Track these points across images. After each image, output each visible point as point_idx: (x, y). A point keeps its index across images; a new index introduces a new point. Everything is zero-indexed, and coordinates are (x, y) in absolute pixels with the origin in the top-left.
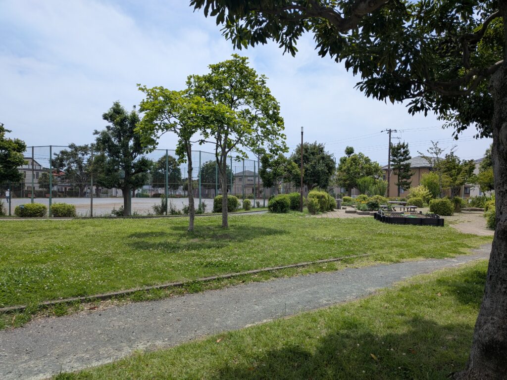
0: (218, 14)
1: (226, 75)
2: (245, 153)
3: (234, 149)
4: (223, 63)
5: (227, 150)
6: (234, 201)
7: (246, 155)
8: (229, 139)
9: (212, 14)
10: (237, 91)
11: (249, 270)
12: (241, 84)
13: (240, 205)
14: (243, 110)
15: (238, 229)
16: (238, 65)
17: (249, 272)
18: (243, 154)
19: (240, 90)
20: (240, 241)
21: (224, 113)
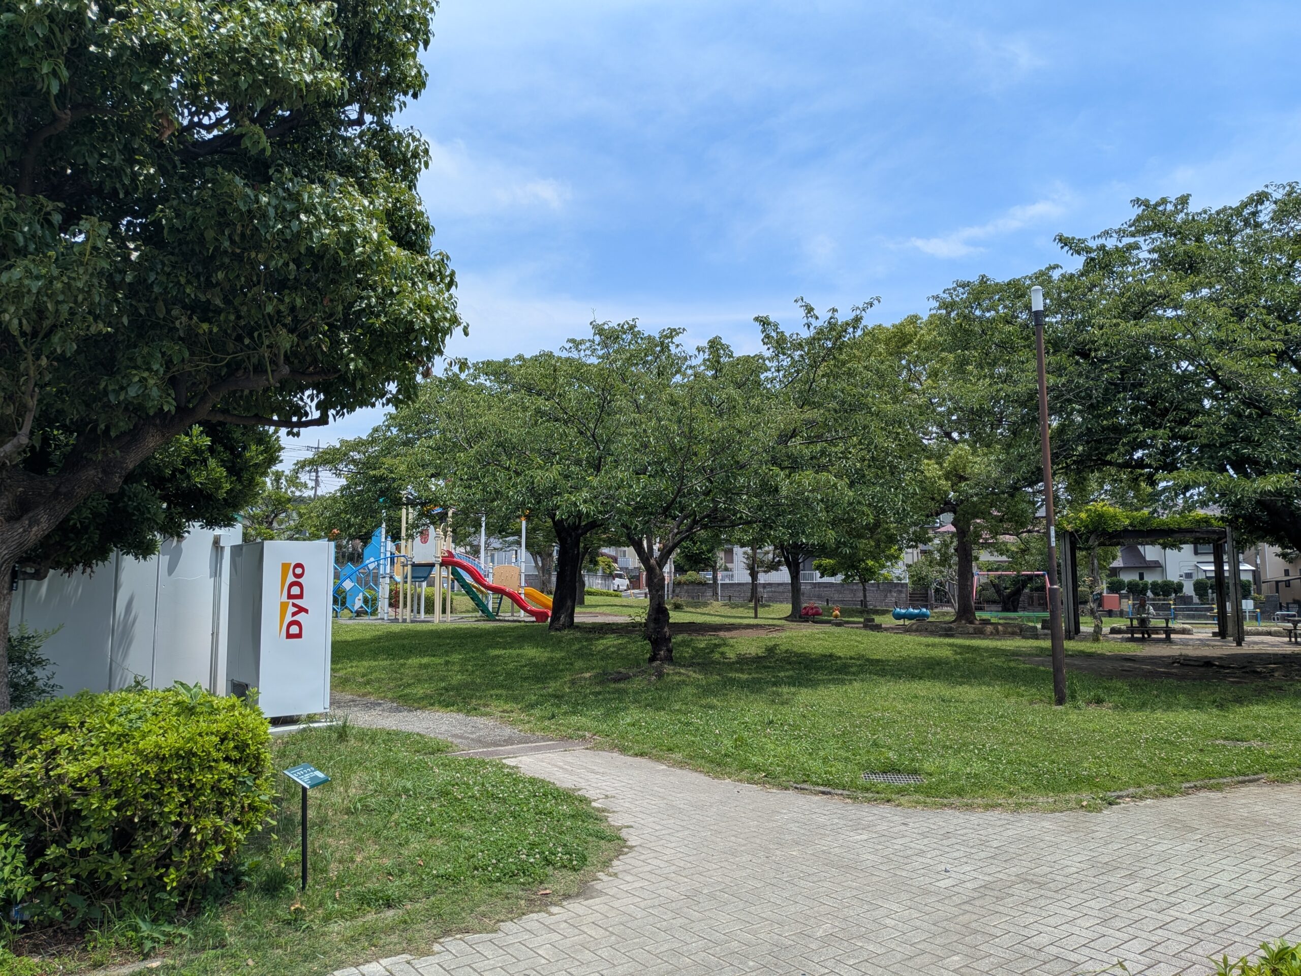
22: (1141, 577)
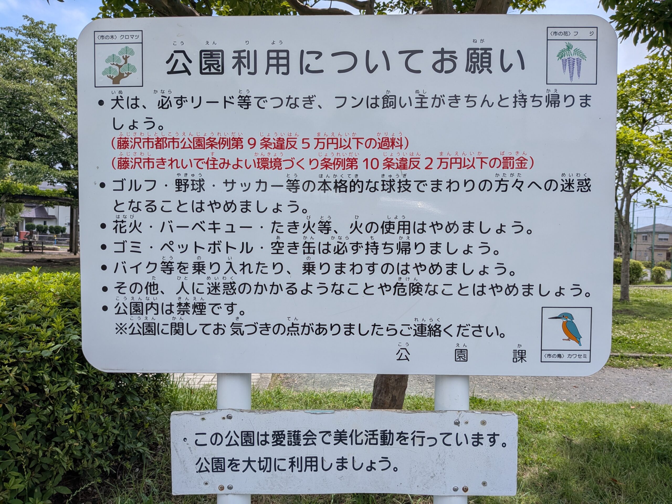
0: (651, 38)
1: (635, 87)
2: (661, 195)
3: (643, 190)
4: (631, 71)
5: (632, 191)
6: (637, 269)
7: (664, 198)
8: (636, 176)
9: (643, 41)
10: (653, 106)
11: (668, 353)
12: (660, 96)
13: (646, 275)
14: (662, 132)
15: (646, 305)
16: (656, 70)
17: (667, 355)
18: (657, 196)
19: (657, 105)
20: (651, 319)
21: (632, 140)
22: (45, 223)
